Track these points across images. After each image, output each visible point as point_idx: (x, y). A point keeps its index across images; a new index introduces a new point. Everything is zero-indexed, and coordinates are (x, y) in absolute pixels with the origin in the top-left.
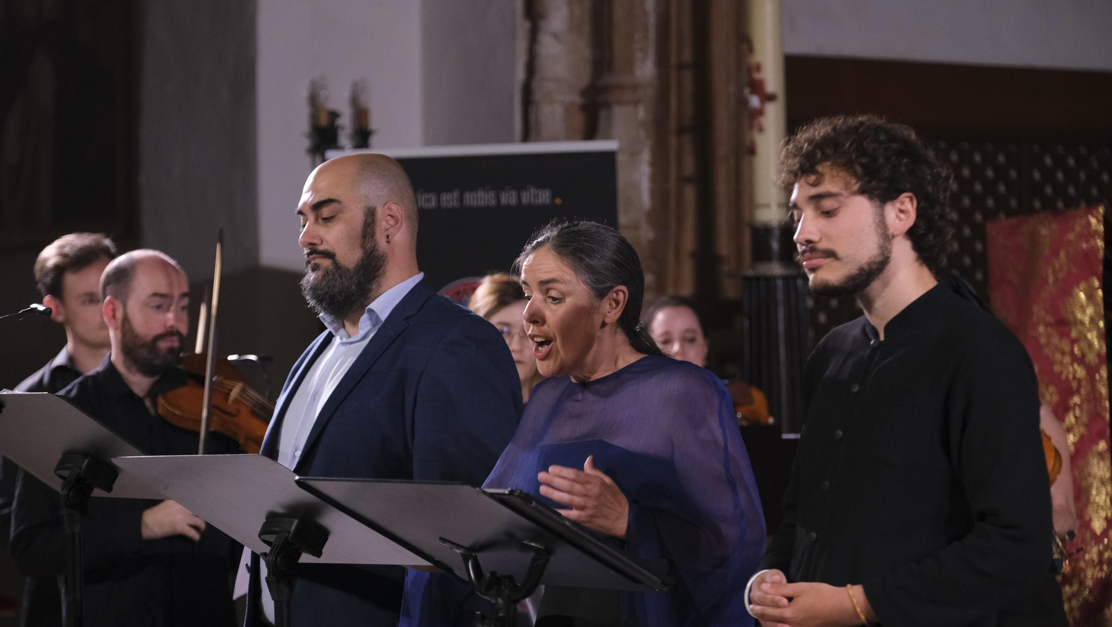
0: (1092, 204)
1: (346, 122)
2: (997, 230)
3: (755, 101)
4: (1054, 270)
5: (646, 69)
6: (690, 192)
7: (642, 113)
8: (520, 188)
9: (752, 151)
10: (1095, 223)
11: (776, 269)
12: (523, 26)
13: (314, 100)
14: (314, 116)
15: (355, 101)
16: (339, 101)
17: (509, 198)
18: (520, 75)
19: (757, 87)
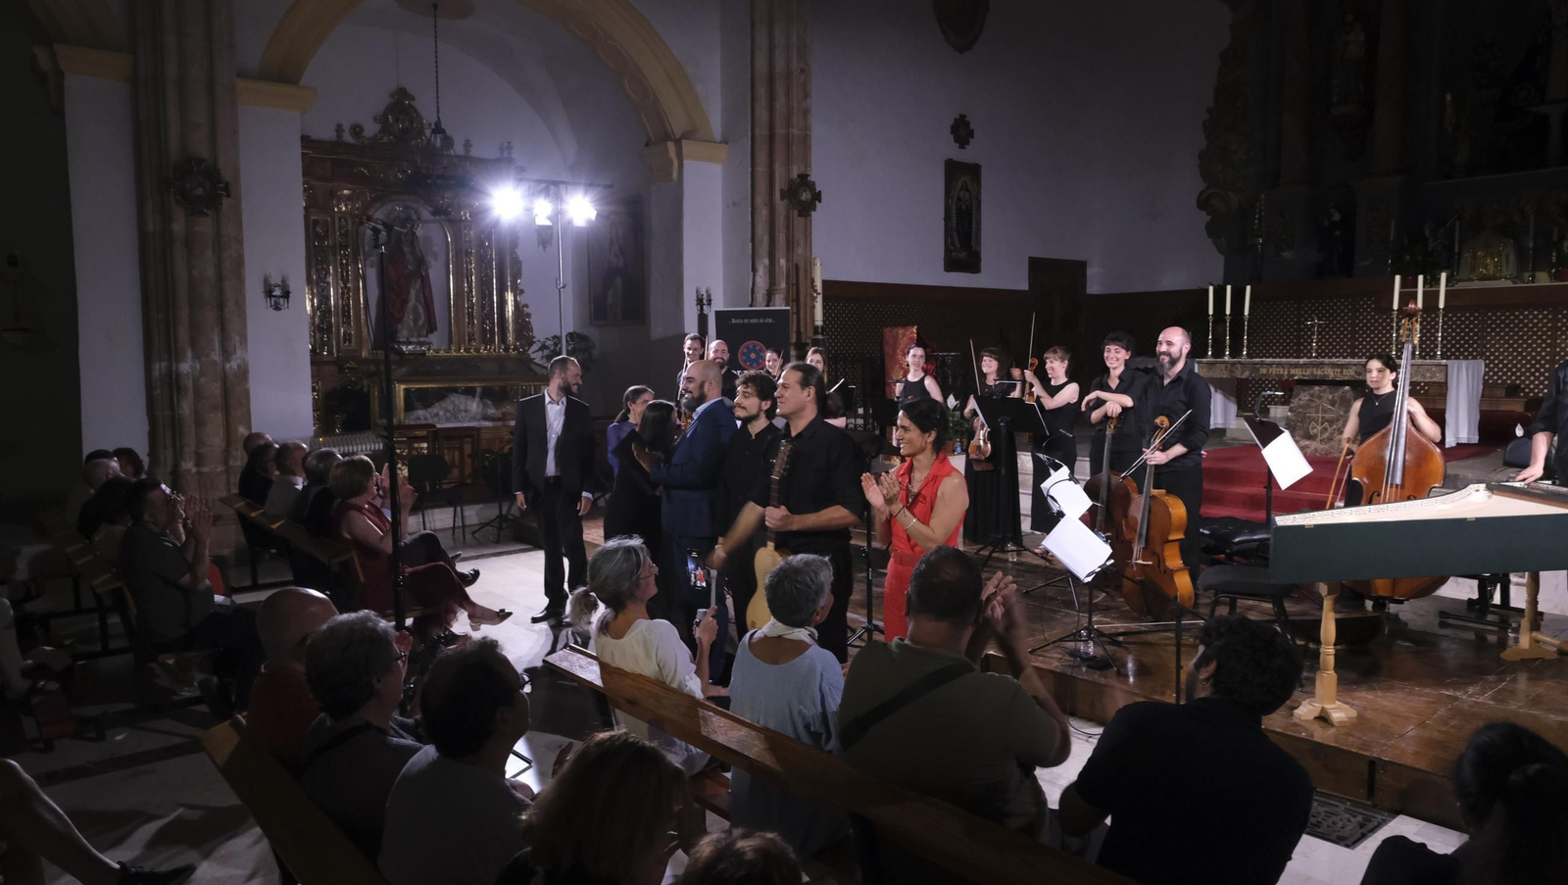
0: (913, 325)
1: (705, 297)
2: (887, 331)
3: (815, 295)
4: (903, 341)
5: (783, 285)
6: (795, 316)
7: (782, 296)
8: (765, 318)
9: (814, 307)
10: (915, 331)
11: (820, 337)
12: (752, 273)
13: (697, 292)
14: (697, 296)
15: (707, 291)
16: (703, 292)
17: (762, 321)
18: (751, 286)
19: (816, 291)
